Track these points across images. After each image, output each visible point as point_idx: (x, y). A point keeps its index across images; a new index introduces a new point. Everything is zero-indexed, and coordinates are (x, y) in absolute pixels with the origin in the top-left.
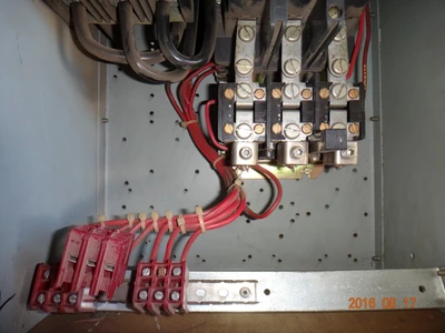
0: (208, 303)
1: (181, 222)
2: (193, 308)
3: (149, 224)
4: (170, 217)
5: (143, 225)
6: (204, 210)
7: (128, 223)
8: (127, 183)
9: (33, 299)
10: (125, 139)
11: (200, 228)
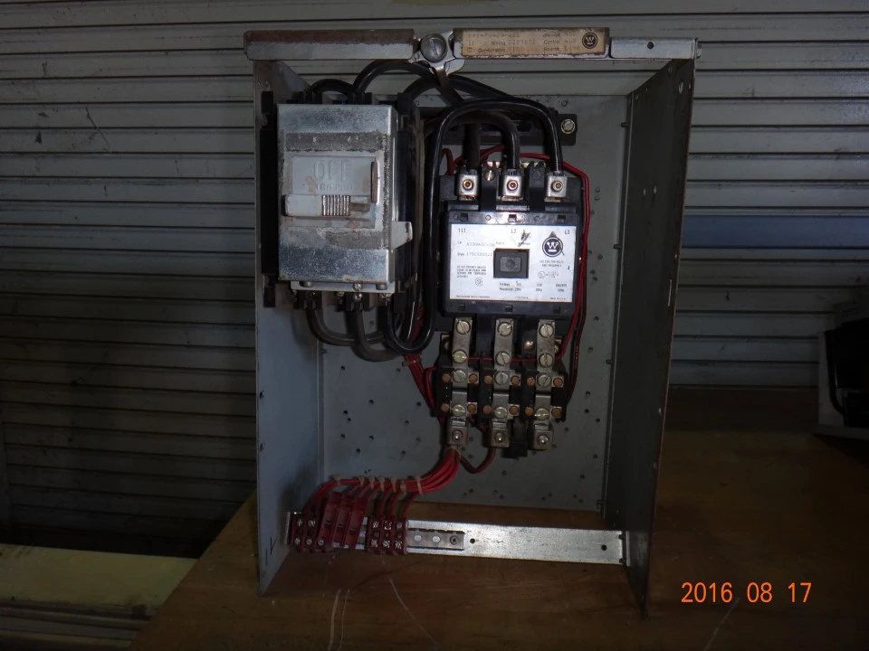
0: (423, 548)
1: (403, 487)
2: (411, 550)
3: (377, 486)
4: (394, 482)
5: (372, 486)
6: (422, 477)
7: (359, 483)
8: (346, 412)
9: (292, 541)
10: (343, 368)
11: (418, 492)
